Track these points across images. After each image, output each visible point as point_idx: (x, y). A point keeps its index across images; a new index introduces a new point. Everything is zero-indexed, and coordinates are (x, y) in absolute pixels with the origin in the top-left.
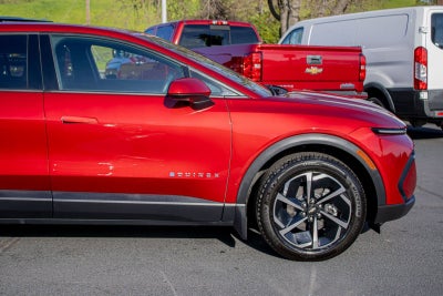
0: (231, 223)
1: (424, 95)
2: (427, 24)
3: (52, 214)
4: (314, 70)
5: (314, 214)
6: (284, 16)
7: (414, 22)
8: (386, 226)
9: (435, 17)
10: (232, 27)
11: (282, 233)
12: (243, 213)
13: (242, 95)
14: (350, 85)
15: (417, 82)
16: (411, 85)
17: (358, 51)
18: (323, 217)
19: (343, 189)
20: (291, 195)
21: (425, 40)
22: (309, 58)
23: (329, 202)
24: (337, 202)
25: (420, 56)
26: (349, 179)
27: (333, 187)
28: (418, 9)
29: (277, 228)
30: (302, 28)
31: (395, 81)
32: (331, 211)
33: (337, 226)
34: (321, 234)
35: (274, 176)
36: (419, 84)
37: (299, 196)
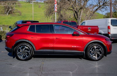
0: (82, 55)
1: (110, 35)
2: (110, 22)
3: (54, 53)
4: (89, 30)
5: (96, 53)
6: (78, 19)
7: (107, 21)
8: (108, 55)
9: (111, 20)
10: (72, 22)
11: (91, 56)
12: (85, 53)
13: (84, 34)
14: (96, 33)
15: (108, 32)
16: (107, 33)
17: (97, 27)
18: (97, 54)
19: (101, 49)
20: (92, 50)
21: (110, 25)
22: (89, 28)
23: (98, 51)
24: (100, 51)
25: (109, 28)
26: (101, 47)
27: (99, 49)
28: (108, 19)
29: (90, 56)
30: (85, 22)
31: (104, 32)
32: (99, 53)
33: (100, 55)
34: (97, 56)
35: (89, 47)
36: (109, 33)
37: (93, 50)
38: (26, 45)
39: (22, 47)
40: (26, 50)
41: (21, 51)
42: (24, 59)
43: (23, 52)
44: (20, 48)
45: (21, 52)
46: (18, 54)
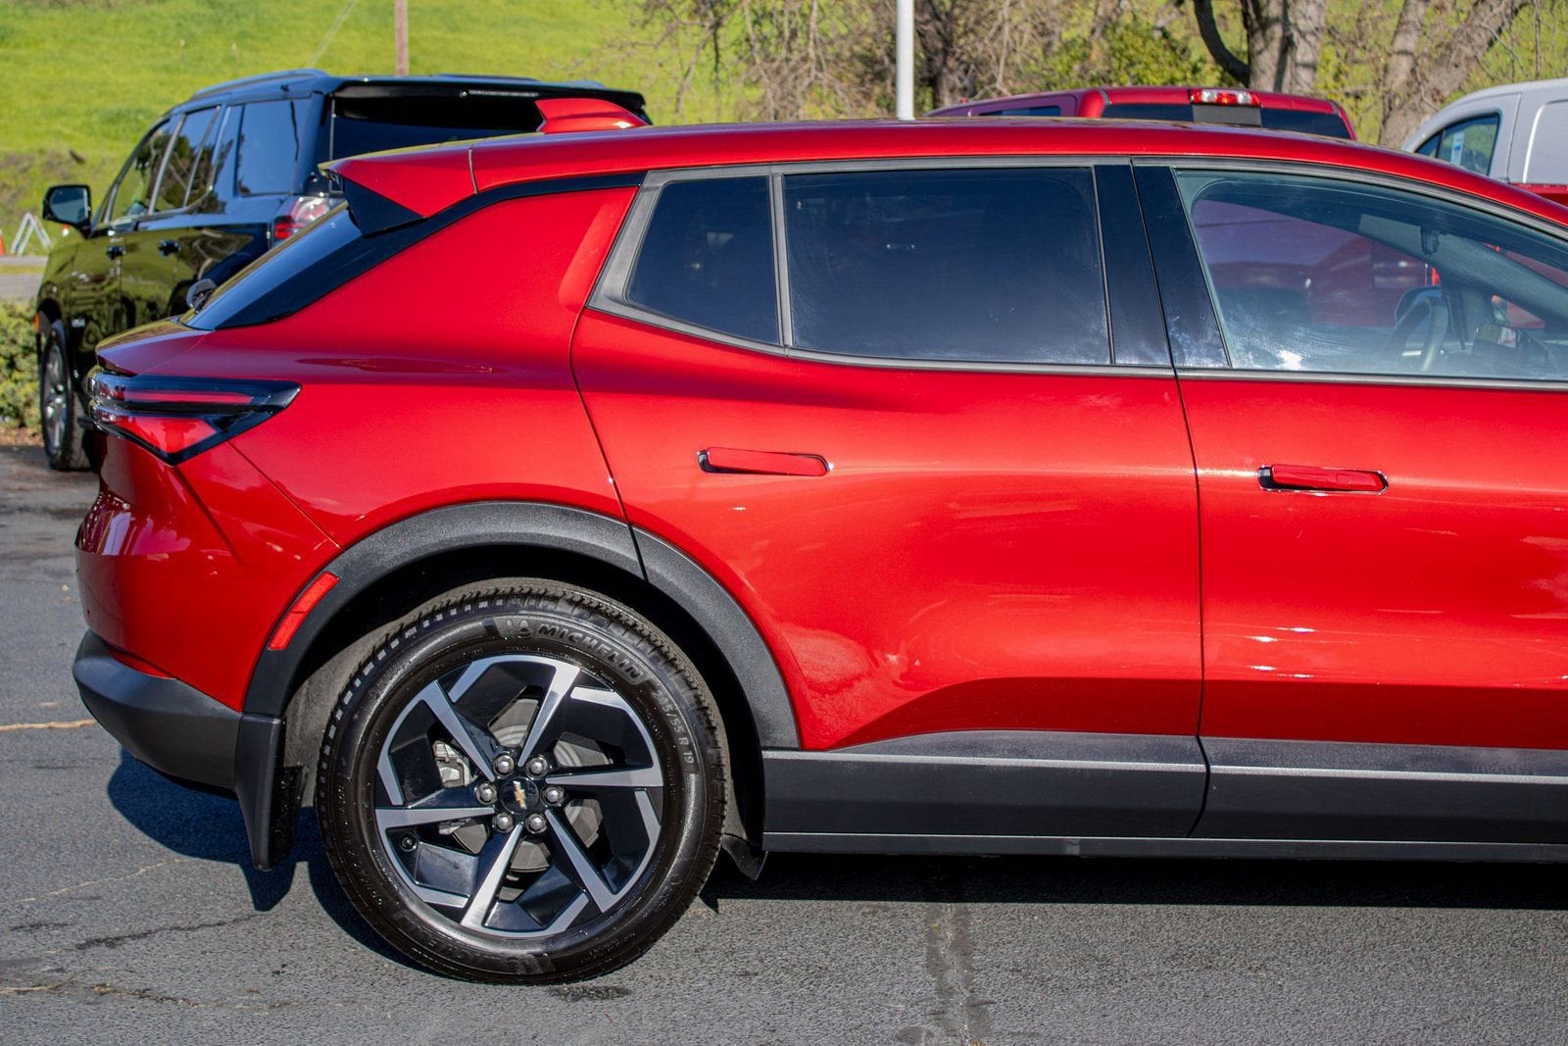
38: (586, 630)
39: (477, 669)
40: (567, 754)
41: (450, 775)
42: (525, 946)
43: (505, 799)
44: (432, 695)
45: (461, 795)
46: (397, 835)
